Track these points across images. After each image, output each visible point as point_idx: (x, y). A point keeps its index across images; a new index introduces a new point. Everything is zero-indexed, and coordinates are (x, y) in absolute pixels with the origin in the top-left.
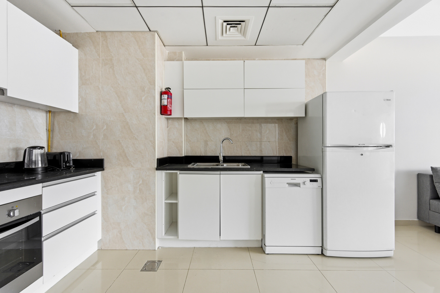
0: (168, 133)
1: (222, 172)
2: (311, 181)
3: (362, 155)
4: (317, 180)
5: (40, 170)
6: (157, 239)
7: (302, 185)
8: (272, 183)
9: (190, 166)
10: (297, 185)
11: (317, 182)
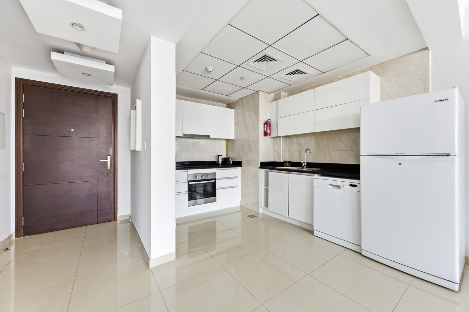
0: (274, 147)
1: (290, 172)
2: (351, 185)
3: (400, 164)
4: (357, 185)
5: (220, 164)
6: (260, 207)
7: (341, 187)
8: (318, 183)
9: (277, 168)
10: (339, 187)
11: (357, 187)
